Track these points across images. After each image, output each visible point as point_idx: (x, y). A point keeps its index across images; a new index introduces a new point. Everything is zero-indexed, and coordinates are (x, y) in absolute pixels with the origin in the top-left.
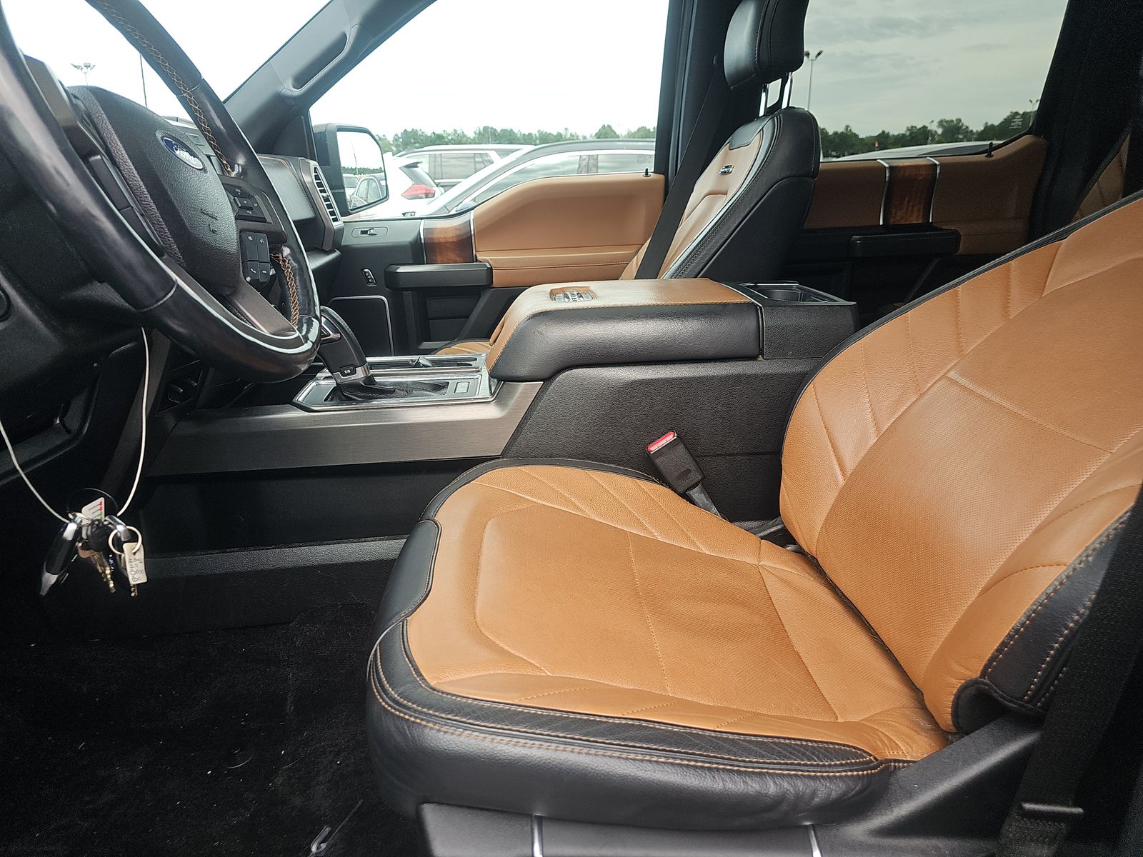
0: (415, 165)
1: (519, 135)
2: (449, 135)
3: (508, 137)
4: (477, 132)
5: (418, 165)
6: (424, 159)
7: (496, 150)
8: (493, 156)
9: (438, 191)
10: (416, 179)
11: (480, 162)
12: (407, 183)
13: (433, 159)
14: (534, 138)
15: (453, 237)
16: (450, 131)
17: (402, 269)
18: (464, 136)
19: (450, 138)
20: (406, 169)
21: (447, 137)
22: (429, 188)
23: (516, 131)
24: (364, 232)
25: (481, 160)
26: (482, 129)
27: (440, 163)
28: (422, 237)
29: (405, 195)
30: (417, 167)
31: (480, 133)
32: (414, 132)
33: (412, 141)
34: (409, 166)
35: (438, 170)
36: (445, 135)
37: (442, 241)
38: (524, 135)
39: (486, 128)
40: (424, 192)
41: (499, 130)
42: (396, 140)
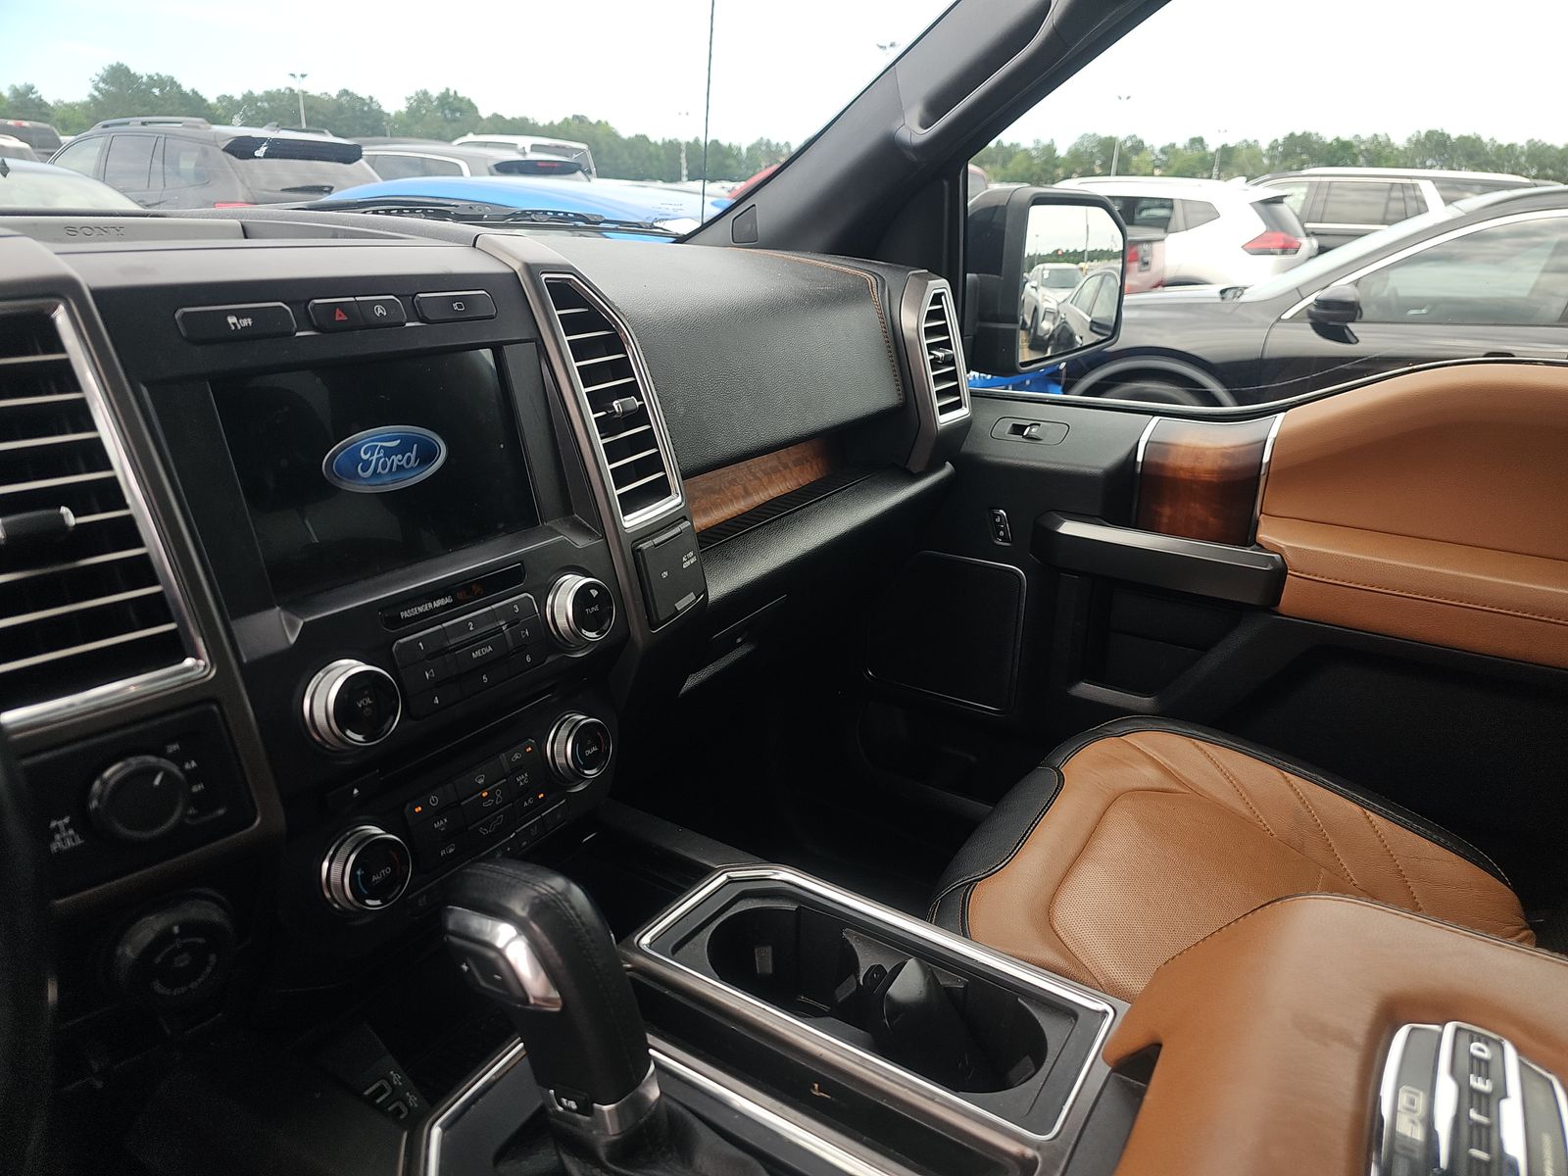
0: (1278, 200)
1: (1489, 146)
2: (1363, 142)
3: (1471, 153)
4: (1414, 139)
5: (1285, 200)
6: (1296, 192)
7: (1434, 180)
8: (1430, 193)
9: (1308, 245)
10: (1274, 222)
11: (1397, 199)
12: (1257, 227)
13: (1315, 188)
14: (1517, 153)
15: (1212, 472)
16: (1366, 135)
17: (1070, 528)
18: (1389, 144)
19: (1363, 147)
20: (1261, 207)
21: (1359, 146)
22: (1292, 238)
23: (1485, 139)
24: (1018, 429)
25: (1401, 195)
26: (1423, 134)
27: (1324, 197)
28: (1140, 458)
29: (1247, 247)
30: (1282, 202)
31: (1418, 141)
32: (1306, 138)
33: (1298, 150)
34: (1267, 202)
35: (1319, 207)
36: (1356, 143)
37: (1182, 475)
38: (1500, 146)
39: (1430, 134)
40: (1282, 244)
41: (1454, 136)
42: (1273, 147)
